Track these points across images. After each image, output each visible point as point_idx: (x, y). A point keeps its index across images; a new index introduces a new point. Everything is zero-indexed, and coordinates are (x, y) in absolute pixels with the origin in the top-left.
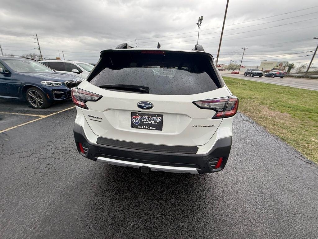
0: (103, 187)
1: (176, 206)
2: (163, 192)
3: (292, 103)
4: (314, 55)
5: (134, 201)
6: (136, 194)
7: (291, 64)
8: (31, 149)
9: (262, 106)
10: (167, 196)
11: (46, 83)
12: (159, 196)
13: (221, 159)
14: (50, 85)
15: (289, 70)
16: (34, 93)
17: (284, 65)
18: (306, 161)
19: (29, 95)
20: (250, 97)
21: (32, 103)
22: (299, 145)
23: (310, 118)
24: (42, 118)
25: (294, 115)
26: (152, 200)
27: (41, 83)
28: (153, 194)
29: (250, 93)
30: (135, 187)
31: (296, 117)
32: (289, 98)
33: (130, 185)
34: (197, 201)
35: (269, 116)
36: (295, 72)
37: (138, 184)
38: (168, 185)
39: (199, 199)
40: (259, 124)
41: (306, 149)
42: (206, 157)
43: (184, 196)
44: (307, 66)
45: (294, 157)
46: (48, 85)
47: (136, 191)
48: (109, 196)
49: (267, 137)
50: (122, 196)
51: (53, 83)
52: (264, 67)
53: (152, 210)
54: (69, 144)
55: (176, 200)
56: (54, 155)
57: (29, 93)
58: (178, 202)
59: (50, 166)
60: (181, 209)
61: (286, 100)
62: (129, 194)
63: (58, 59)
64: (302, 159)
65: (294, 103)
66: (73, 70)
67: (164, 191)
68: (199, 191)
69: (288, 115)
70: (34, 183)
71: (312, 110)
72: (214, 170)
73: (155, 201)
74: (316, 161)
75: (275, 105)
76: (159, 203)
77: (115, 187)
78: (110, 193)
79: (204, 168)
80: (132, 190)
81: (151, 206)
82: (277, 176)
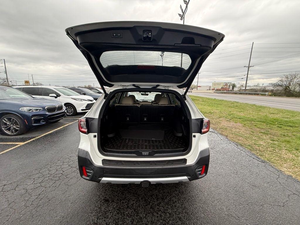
0: (103, 209)
1: (173, 215)
2: (159, 204)
3: (241, 115)
4: (247, 78)
5: (136, 218)
6: (136, 211)
7: (233, 84)
8: (15, 180)
9: (221, 119)
10: (164, 208)
11: (25, 109)
12: (157, 208)
13: (204, 166)
14: (30, 111)
15: (233, 88)
16: (9, 120)
17: (228, 85)
18: (261, 161)
19: (3, 122)
20: (210, 112)
21: (5, 130)
22: (254, 148)
23: (255, 126)
24: (19, 146)
25: (245, 125)
26: (152, 213)
27: (20, 109)
28: (151, 208)
29: (209, 108)
30: (134, 203)
31: (246, 126)
32: (238, 111)
33: (128, 203)
34: (190, 207)
35: (228, 127)
36: (237, 90)
37: (136, 200)
38: (163, 197)
39: (191, 205)
40: (221, 134)
41: (259, 151)
42: (193, 166)
43: (178, 205)
44: (244, 86)
45: (252, 159)
46: (27, 111)
47: (136, 207)
48: (111, 216)
49: (230, 145)
50: (124, 214)
51: (33, 109)
52: (214, 86)
53: (154, 222)
54: (57, 170)
55: (172, 210)
56: (43, 184)
57: (4, 121)
58: (175, 211)
59: (41, 196)
60: (178, 217)
61: (236, 112)
62: (130, 211)
63: (27, 82)
64: (258, 159)
65: (242, 114)
66: (50, 95)
67: (161, 203)
68: (190, 198)
69: (241, 125)
70: (28, 217)
71: (255, 119)
72: (200, 176)
73: (155, 214)
74: (267, 160)
75: (230, 117)
76: (159, 215)
77: (114, 207)
78: (111, 214)
79: (193, 175)
80: (131, 207)
81: (152, 219)
82: (244, 176)
